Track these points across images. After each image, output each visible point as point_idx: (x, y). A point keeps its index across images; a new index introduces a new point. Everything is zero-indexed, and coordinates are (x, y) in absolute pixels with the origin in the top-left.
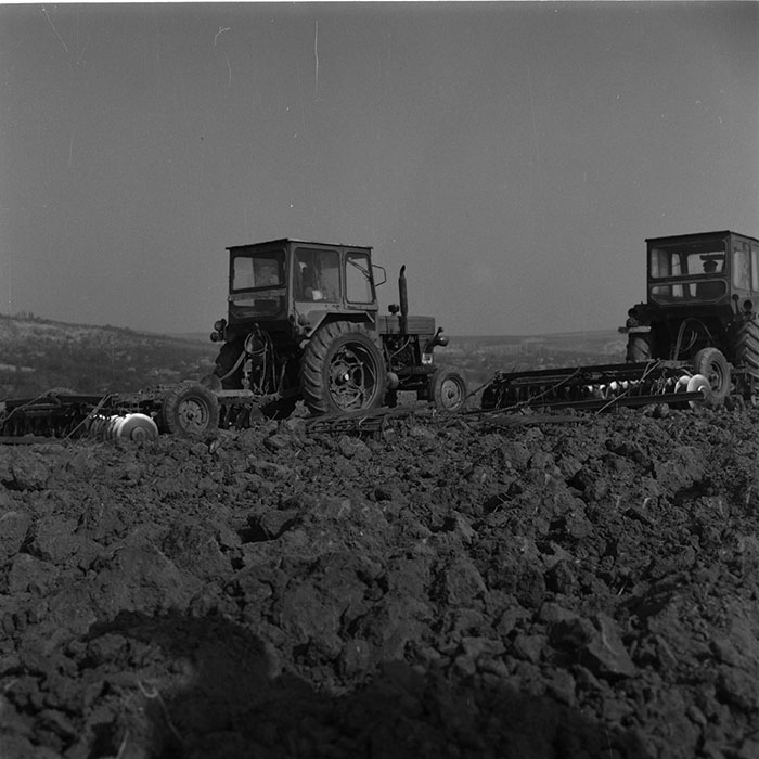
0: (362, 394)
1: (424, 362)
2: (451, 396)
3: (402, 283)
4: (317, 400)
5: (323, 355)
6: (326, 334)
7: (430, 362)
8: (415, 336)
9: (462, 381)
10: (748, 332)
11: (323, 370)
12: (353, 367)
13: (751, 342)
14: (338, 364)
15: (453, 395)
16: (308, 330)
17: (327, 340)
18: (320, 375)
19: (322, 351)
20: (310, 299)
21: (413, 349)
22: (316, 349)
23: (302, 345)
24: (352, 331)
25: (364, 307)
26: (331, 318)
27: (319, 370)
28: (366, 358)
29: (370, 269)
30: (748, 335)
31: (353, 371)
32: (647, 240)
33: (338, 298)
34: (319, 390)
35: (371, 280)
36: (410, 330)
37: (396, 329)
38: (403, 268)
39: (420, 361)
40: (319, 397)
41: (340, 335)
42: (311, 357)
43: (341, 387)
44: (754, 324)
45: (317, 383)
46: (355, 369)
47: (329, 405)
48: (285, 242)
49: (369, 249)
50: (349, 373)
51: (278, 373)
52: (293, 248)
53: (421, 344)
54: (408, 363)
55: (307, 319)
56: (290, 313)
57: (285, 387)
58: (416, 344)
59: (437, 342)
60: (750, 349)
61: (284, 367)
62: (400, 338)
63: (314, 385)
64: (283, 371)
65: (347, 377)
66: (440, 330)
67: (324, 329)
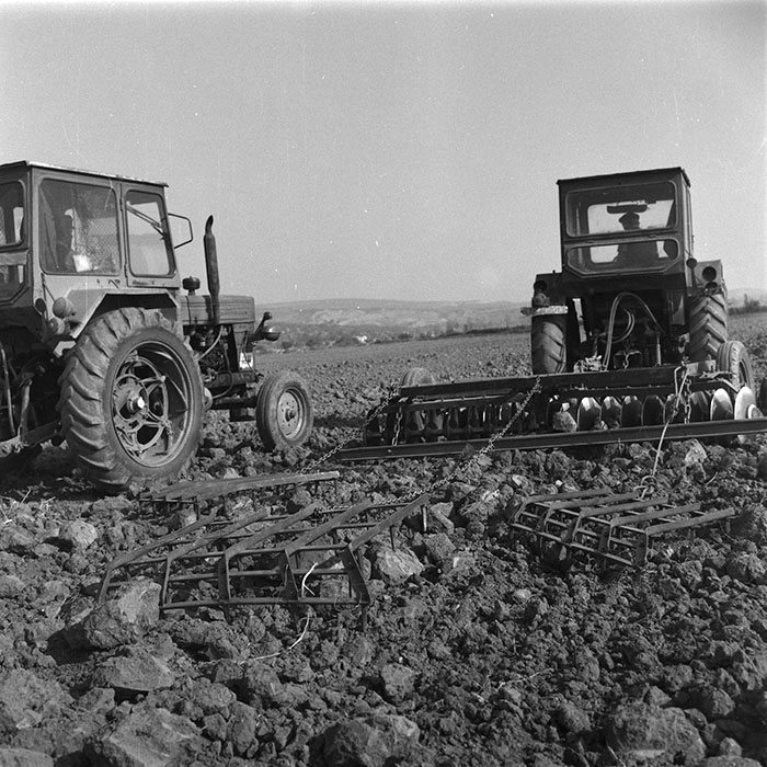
0: (165, 431)
1: (243, 365)
2: (289, 417)
3: (209, 244)
4: (95, 449)
5: (102, 369)
6: (105, 330)
7: (251, 364)
8: (229, 326)
9: (303, 392)
10: (708, 312)
11: (103, 395)
12: (147, 385)
13: (714, 326)
14: (124, 381)
15: (292, 417)
16: (74, 325)
17: (107, 341)
18: (98, 406)
19: (100, 363)
20: (70, 270)
21: (226, 345)
22: (88, 360)
23: (59, 351)
24: (149, 324)
25: (159, 283)
26: (112, 303)
27: (97, 396)
28: (172, 370)
29: (164, 219)
30: (708, 316)
31: (148, 391)
32: (559, 182)
33: (117, 267)
34: (98, 432)
35: (167, 237)
36: (223, 318)
37: (203, 316)
38: (210, 220)
39: (237, 364)
40: (99, 444)
41: (129, 333)
42: (79, 375)
43: (131, 421)
44: (713, 299)
45: (94, 420)
46: (152, 387)
47: (116, 457)
48: (22, 168)
49: (162, 186)
50: (142, 394)
51: (18, 401)
52: (38, 178)
53: (238, 338)
54: (222, 369)
55: (70, 305)
56: (37, 296)
57: (31, 425)
58: (230, 338)
59: (262, 334)
60: (714, 336)
61: (28, 390)
62: (207, 331)
63: (88, 424)
64: (27, 397)
65: (141, 403)
66: (267, 317)
67: (101, 323)
